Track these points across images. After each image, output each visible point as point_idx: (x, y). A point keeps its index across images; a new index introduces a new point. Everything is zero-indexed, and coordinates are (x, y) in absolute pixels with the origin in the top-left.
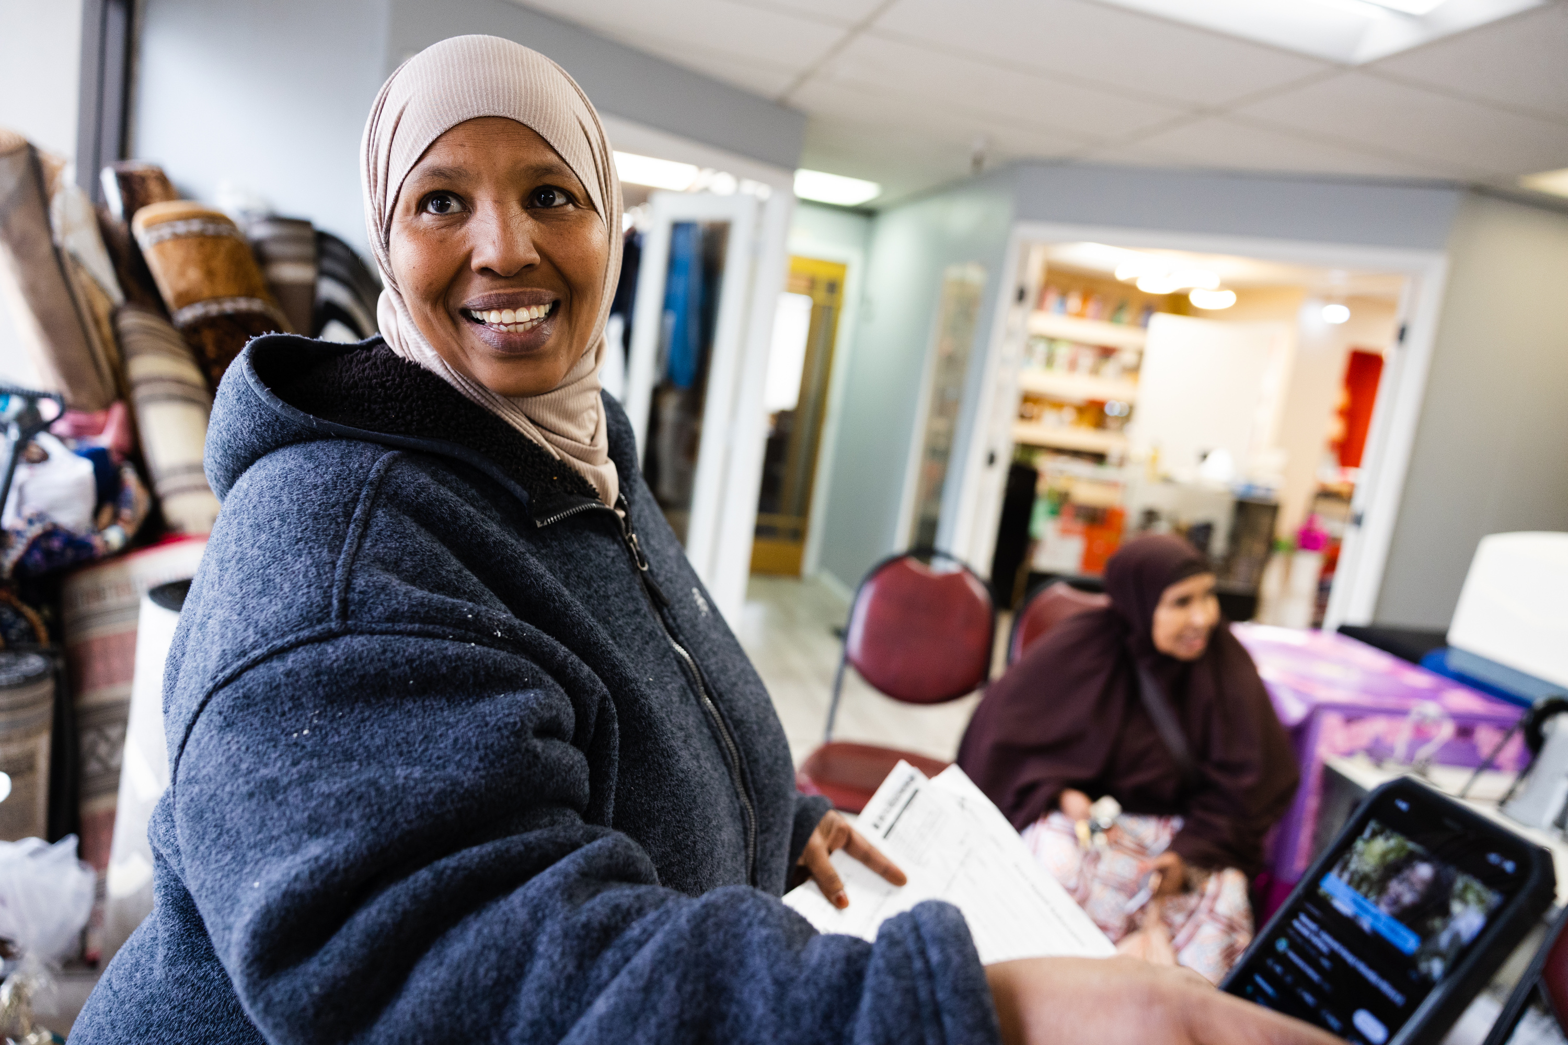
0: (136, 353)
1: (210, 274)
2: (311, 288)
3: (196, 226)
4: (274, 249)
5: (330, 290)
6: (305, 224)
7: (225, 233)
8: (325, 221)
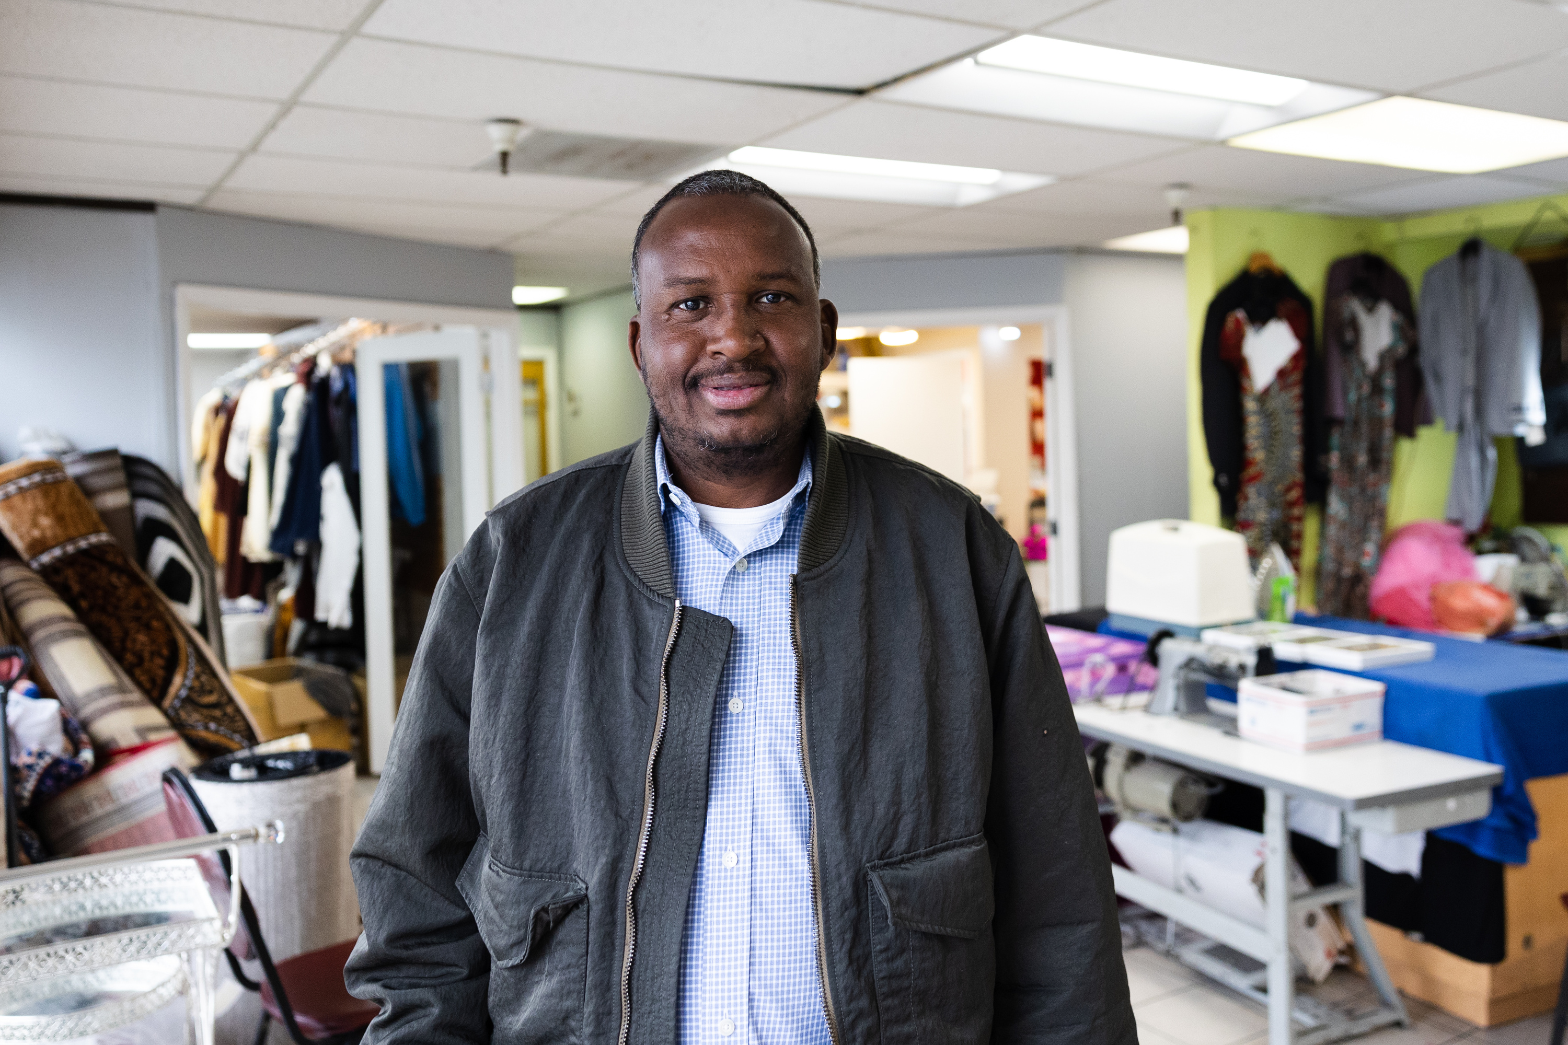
0: (22, 603)
1: (60, 519)
2: (130, 509)
3: (37, 478)
4: (96, 482)
5: (148, 508)
6: (112, 453)
7: (60, 478)
8: (129, 447)
